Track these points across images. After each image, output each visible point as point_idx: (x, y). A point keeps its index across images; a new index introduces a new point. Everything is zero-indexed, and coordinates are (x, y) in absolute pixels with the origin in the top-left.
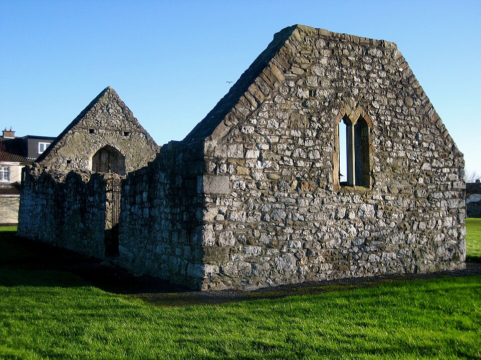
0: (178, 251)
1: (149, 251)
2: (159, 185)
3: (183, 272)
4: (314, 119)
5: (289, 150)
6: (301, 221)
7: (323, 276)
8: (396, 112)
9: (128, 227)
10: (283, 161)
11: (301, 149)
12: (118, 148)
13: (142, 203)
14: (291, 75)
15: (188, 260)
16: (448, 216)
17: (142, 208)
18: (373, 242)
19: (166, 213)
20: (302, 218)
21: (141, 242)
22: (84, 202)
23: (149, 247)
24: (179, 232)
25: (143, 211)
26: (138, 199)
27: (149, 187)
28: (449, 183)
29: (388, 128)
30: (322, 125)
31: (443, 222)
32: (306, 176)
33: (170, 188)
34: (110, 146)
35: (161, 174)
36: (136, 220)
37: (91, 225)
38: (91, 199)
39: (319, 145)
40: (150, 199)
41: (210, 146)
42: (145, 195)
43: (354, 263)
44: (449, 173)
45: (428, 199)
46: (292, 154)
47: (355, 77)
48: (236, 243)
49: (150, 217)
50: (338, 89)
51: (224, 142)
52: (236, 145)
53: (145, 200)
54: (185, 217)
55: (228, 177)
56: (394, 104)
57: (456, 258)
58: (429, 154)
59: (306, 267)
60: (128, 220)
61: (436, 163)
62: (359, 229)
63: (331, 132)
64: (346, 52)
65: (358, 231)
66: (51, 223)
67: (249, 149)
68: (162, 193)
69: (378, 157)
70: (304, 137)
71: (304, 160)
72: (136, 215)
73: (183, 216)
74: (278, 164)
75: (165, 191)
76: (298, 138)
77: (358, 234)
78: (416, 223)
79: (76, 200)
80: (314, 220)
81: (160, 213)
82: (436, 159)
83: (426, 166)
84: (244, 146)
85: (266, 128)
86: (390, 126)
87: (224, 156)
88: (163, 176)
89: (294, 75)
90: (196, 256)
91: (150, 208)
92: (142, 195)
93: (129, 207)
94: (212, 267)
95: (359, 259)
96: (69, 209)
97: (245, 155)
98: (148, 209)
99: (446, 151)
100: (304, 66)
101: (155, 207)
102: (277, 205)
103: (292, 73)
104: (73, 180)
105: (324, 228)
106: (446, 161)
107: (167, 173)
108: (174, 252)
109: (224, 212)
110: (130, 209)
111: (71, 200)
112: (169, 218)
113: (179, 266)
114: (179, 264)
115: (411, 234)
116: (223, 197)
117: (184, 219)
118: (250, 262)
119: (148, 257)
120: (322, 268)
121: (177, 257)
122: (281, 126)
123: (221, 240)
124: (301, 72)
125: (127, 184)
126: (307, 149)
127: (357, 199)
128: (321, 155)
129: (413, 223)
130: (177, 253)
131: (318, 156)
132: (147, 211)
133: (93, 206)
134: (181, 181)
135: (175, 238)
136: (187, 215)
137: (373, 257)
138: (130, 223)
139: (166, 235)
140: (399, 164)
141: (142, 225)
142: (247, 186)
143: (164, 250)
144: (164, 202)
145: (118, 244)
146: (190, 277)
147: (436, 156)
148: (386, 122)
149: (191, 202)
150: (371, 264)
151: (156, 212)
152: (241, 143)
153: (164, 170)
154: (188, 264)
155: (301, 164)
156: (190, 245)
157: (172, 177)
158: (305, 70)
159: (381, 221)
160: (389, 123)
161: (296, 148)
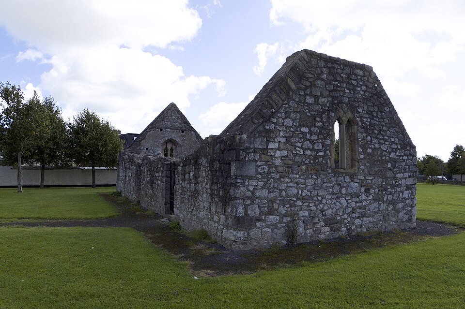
0: (216, 218)
1: (194, 215)
2: (202, 167)
3: (219, 234)
4: (318, 119)
5: (300, 143)
6: (308, 196)
7: (322, 236)
8: (373, 116)
9: (180, 196)
10: (296, 151)
11: (308, 142)
12: (178, 141)
13: (190, 180)
14: (301, 86)
15: (223, 225)
16: (406, 190)
17: (190, 183)
18: (358, 211)
19: (207, 189)
20: (309, 194)
21: (189, 208)
22: (152, 176)
23: (195, 212)
24: (217, 204)
25: (190, 186)
26: (187, 177)
27: (195, 168)
28: (407, 167)
29: (368, 127)
30: (323, 124)
31: (403, 194)
32: (312, 162)
33: (210, 170)
34: (173, 139)
35: (203, 159)
36: (185, 192)
37: (156, 192)
38: (157, 175)
39: (321, 139)
40: (195, 178)
41: (241, 139)
42: (192, 174)
43: (344, 226)
44: (407, 160)
45: (394, 178)
46: (302, 145)
47: (346, 90)
48: (260, 213)
49: (195, 191)
50: (334, 98)
51: (251, 136)
52: (260, 138)
53: (192, 178)
54: (221, 193)
55: (254, 163)
56: (372, 110)
57: (410, 220)
58: (394, 146)
59: (311, 230)
60: (180, 191)
61: (399, 152)
62: (349, 201)
63: (330, 129)
64: (339, 71)
65: (347, 202)
66: (134, 188)
67: (271, 142)
68: (204, 174)
69: (362, 148)
70: (311, 133)
71: (311, 150)
72: (185, 188)
73: (219, 192)
74: (292, 153)
75: (206, 172)
76: (307, 133)
77: (347, 205)
78: (386, 196)
79: (147, 174)
80: (318, 195)
81: (203, 188)
82: (399, 149)
83: (393, 155)
84: (267, 139)
85: (283, 125)
86: (369, 125)
87: (252, 146)
88: (205, 161)
89: (303, 86)
90: (230, 223)
91: (195, 184)
92: (189, 174)
93: (181, 182)
94: (242, 232)
95: (348, 223)
96: (144, 180)
97: (267, 146)
98: (194, 185)
99: (405, 144)
100: (311, 80)
101: (199, 183)
102: (291, 184)
103: (302, 85)
104: (146, 161)
105: (324, 201)
106: (405, 151)
107: (208, 159)
108: (213, 218)
109: (252, 189)
110: (181, 183)
111: (145, 174)
112: (209, 192)
113: (216, 229)
114: (216, 228)
115: (382, 204)
116: (251, 178)
117: (221, 195)
118: (270, 228)
119: (193, 219)
120: (322, 231)
121: (215, 222)
122: (295, 124)
123: (249, 212)
124: (308, 84)
125: (180, 166)
126: (313, 141)
127: (347, 179)
128: (323, 146)
129: (384, 196)
130: (215, 219)
131: (321, 147)
132: (193, 185)
133: (158, 180)
134: (218, 166)
135: (213, 208)
136: (222, 191)
137: (357, 221)
138: (181, 193)
139: (207, 205)
140: (375, 153)
141: (190, 196)
142: (269, 170)
143: (205, 216)
144: (206, 181)
145: (173, 207)
146: (225, 239)
147: (399, 148)
148: (367, 123)
149: (226, 182)
150: (356, 226)
151: (199, 187)
152: (264, 137)
153: (205, 156)
154: (223, 229)
155: (309, 153)
156: (225, 215)
157: (211, 162)
158: (311, 83)
159: (363, 195)
160: (369, 123)
161: (304, 141)
